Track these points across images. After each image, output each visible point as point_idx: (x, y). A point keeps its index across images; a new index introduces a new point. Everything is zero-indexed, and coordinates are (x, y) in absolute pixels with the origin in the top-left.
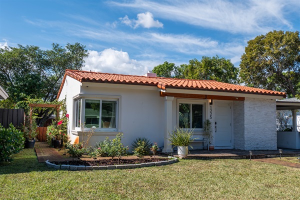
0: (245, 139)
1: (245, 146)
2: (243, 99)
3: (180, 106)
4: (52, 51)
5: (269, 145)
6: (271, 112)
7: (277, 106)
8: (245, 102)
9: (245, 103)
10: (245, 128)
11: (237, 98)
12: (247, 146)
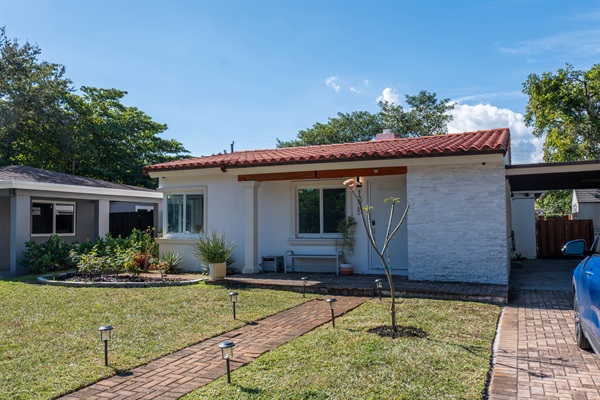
0: (410, 256)
1: (410, 270)
2: (403, 170)
3: (300, 194)
4: (381, 114)
5: (481, 272)
6: (487, 194)
7: (509, 178)
8: (409, 176)
9: (407, 178)
10: (409, 233)
11: (376, 171)
12: (416, 271)
